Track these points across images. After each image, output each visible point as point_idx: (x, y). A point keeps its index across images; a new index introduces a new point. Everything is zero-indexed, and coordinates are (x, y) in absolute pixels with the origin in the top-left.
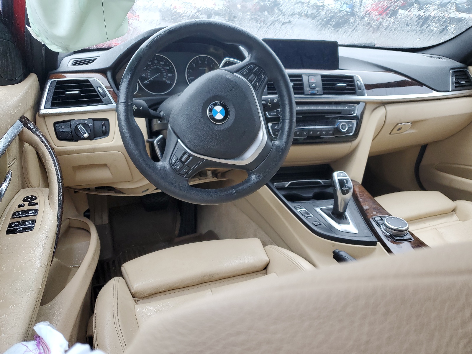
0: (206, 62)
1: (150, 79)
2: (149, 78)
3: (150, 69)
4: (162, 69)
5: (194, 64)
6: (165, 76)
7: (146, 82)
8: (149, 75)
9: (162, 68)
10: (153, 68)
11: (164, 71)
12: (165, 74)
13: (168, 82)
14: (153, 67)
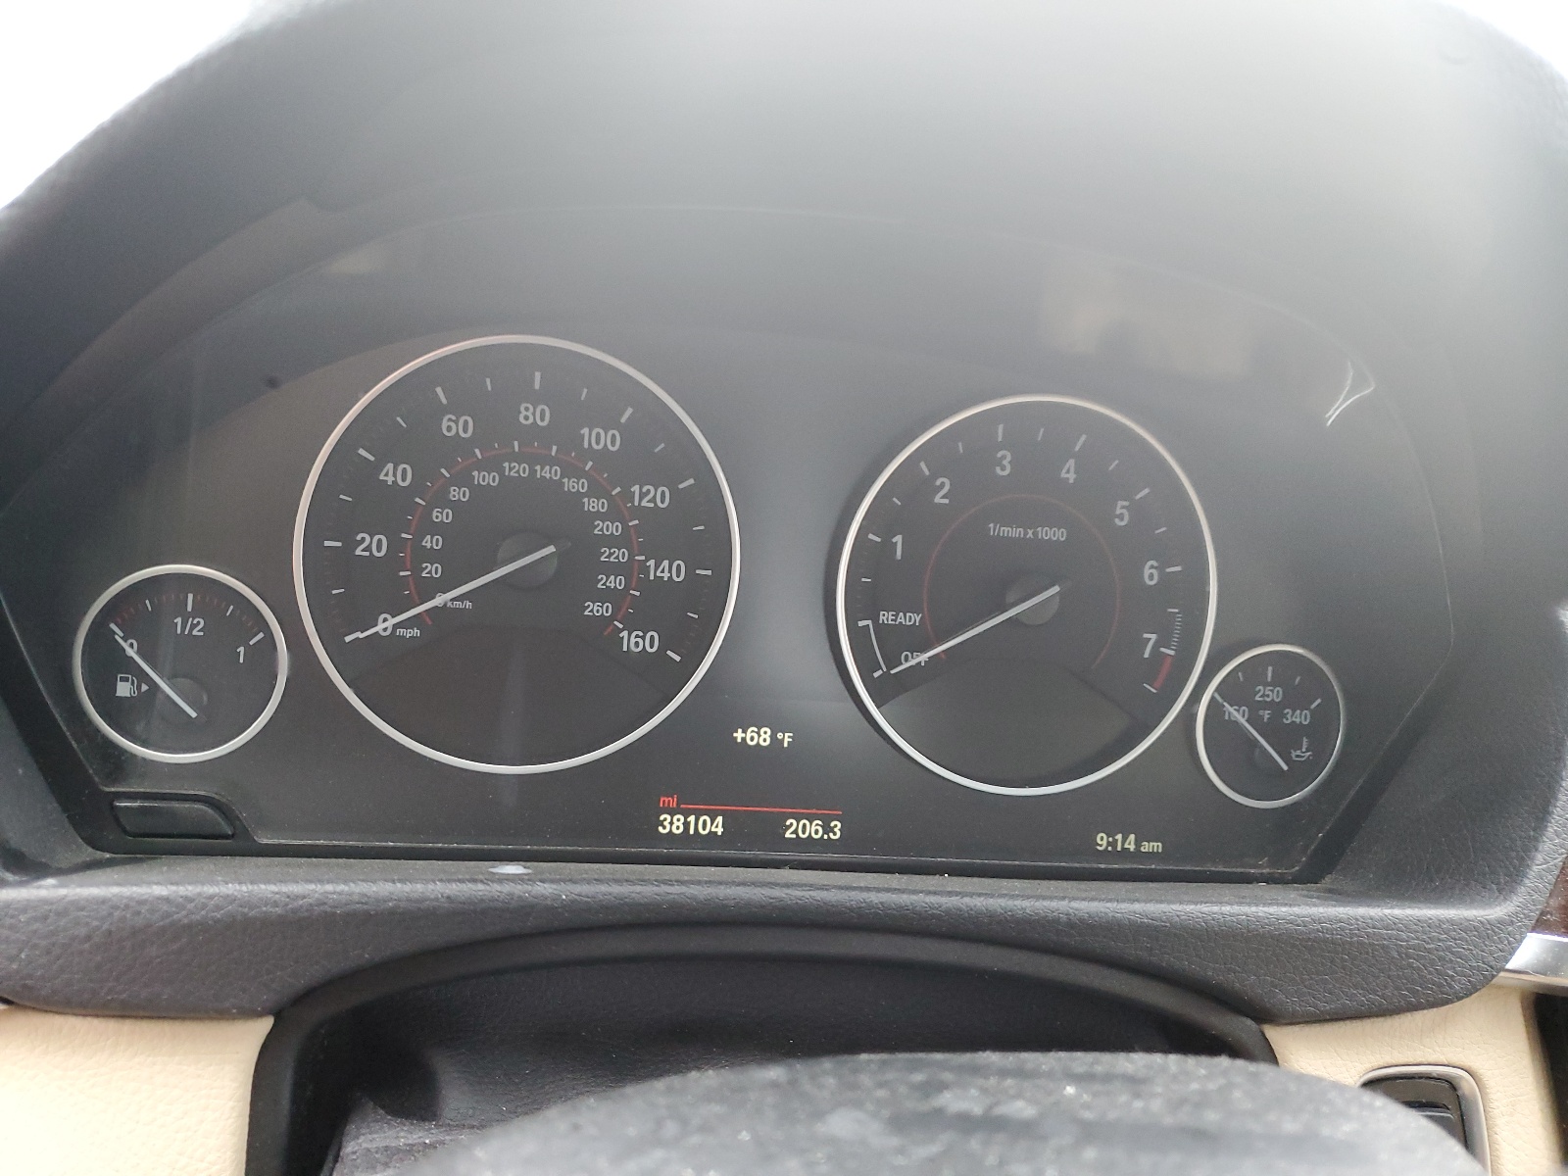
0: (1071, 463)
1: (439, 600)
2: (428, 590)
3: (458, 494)
4: (593, 505)
5: (945, 483)
6: (616, 582)
7: (384, 625)
8: (432, 556)
9: (596, 491)
10: (487, 479)
11: (614, 529)
12: (621, 555)
13: (637, 642)
14: (492, 464)
